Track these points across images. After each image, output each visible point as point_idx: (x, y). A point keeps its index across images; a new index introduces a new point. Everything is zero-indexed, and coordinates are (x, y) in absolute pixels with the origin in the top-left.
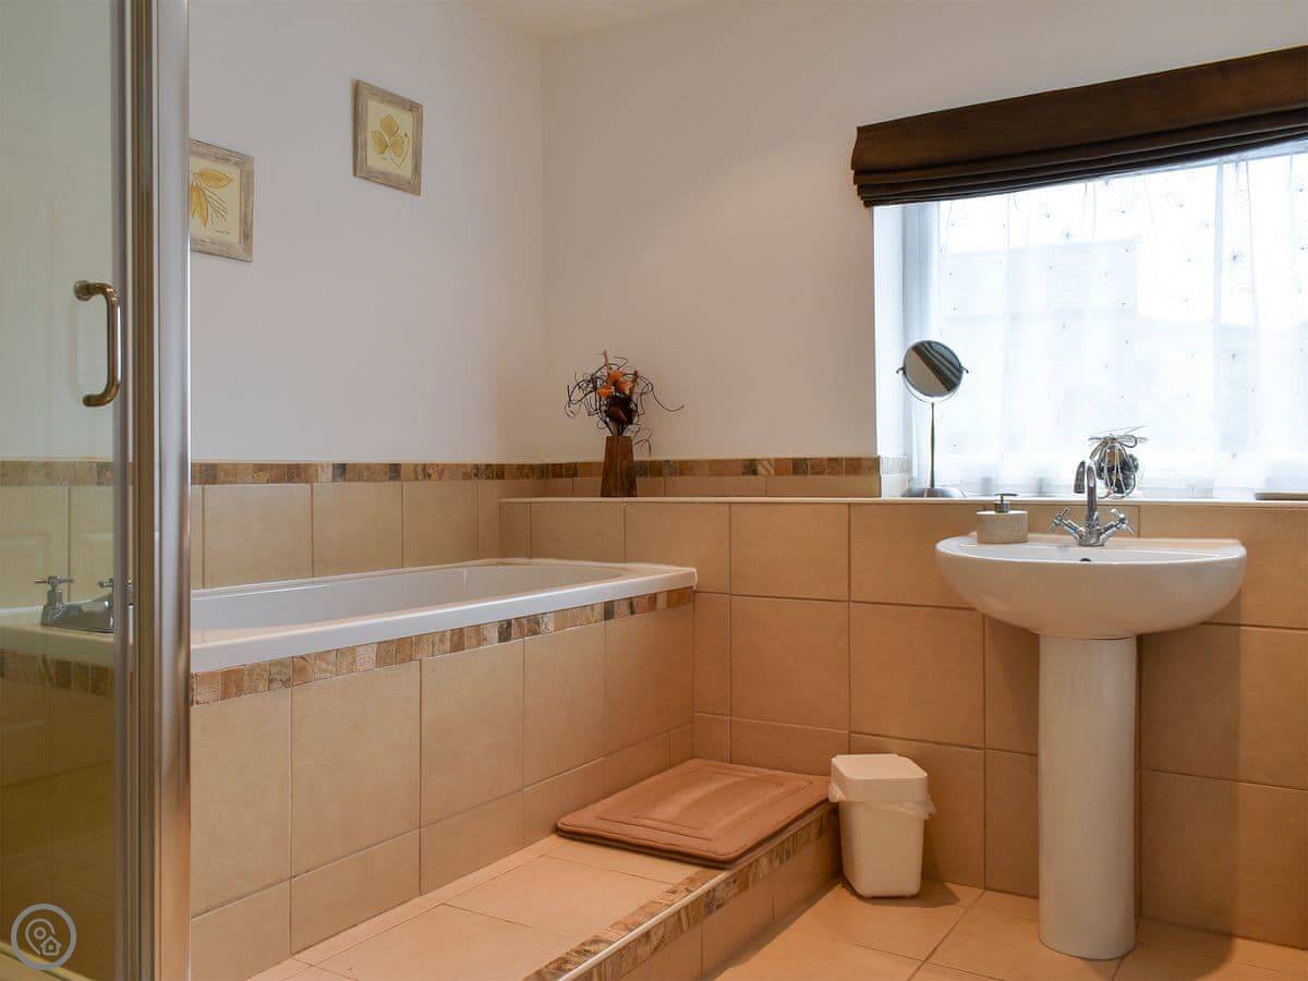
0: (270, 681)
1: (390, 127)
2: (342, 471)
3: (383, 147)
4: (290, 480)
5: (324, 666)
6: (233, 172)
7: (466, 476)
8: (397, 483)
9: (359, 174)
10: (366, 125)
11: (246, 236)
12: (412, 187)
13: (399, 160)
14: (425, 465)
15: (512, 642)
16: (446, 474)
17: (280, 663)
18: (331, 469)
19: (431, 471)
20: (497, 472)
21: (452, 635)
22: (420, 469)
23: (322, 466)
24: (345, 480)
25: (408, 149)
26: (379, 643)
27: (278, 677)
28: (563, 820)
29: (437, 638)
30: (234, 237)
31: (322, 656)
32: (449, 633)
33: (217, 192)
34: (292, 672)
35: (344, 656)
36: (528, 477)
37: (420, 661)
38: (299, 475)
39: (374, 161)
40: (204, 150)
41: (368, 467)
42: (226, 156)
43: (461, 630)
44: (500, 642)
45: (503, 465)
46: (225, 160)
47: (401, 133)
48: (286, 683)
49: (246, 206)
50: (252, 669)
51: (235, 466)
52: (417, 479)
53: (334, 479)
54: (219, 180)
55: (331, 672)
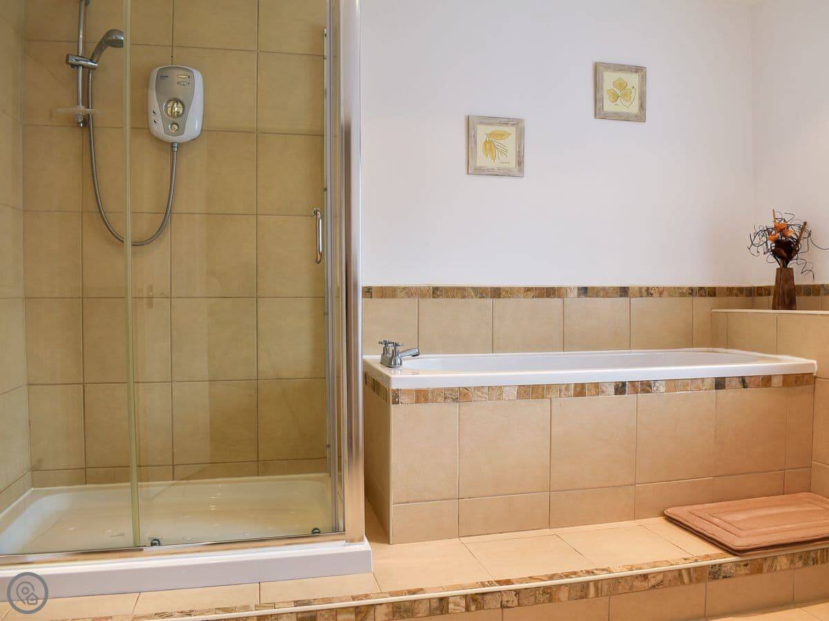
0: (445, 398)
1: (622, 85)
2: (584, 291)
3: (616, 98)
4: (548, 296)
5: (480, 394)
6: (512, 130)
7: (682, 294)
8: (627, 299)
9: (597, 117)
10: (602, 88)
11: (520, 163)
12: (640, 117)
13: (628, 104)
14: (648, 288)
15: (626, 395)
16: (665, 293)
17: (451, 389)
18: (576, 290)
19: (653, 291)
20: (711, 292)
21: (575, 387)
22: (644, 290)
23: (570, 288)
24: (586, 296)
25: (635, 95)
26: (520, 386)
27: (450, 396)
28: (668, 510)
29: (563, 387)
30: (513, 164)
31: (478, 388)
32: (573, 386)
33: (501, 142)
34: (459, 395)
35: (495, 391)
36: (736, 295)
37: (551, 399)
38: (554, 294)
39: (609, 106)
40: (493, 121)
41: (604, 289)
42: (506, 122)
43: (583, 385)
44: (616, 394)
45: (715, 288)
46: (506, 124)
47: (629, 87)
48: (456, 400)
49: (519, 147)
50: (433, 391)
51: (512, 289)
52: (642, 296)
53: (579, 295)
54: (502, 135)
55: (485, 398)
